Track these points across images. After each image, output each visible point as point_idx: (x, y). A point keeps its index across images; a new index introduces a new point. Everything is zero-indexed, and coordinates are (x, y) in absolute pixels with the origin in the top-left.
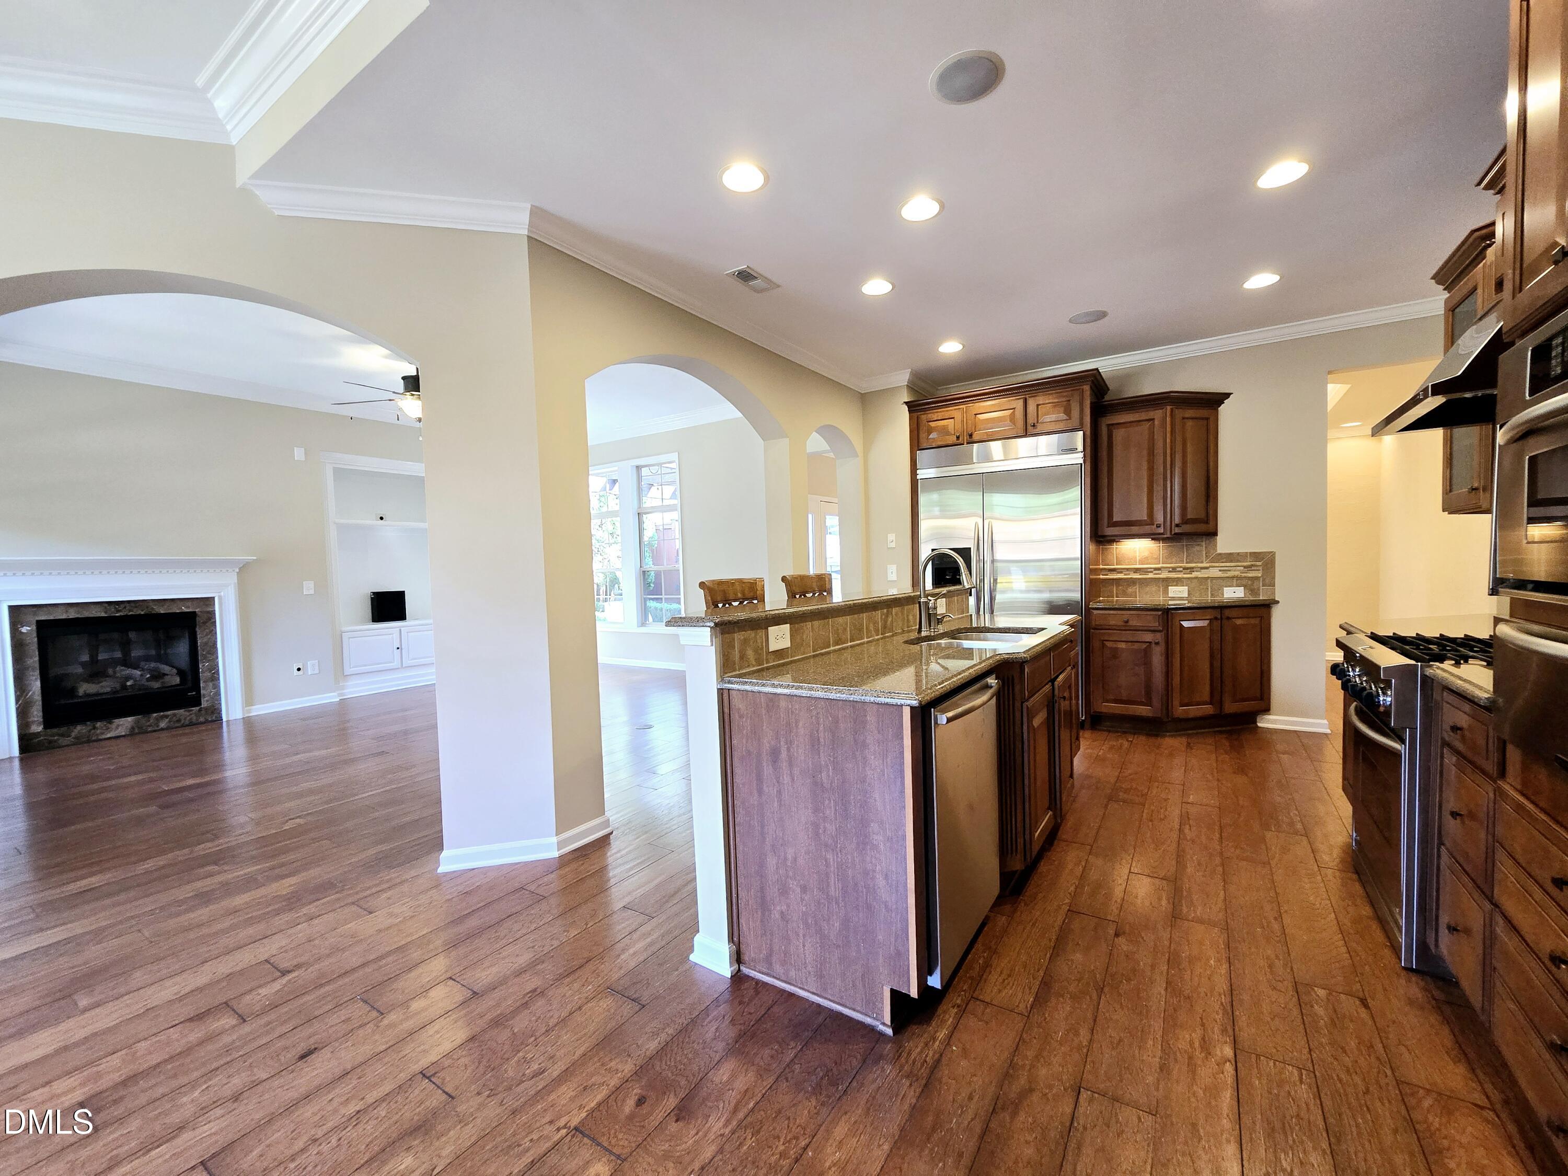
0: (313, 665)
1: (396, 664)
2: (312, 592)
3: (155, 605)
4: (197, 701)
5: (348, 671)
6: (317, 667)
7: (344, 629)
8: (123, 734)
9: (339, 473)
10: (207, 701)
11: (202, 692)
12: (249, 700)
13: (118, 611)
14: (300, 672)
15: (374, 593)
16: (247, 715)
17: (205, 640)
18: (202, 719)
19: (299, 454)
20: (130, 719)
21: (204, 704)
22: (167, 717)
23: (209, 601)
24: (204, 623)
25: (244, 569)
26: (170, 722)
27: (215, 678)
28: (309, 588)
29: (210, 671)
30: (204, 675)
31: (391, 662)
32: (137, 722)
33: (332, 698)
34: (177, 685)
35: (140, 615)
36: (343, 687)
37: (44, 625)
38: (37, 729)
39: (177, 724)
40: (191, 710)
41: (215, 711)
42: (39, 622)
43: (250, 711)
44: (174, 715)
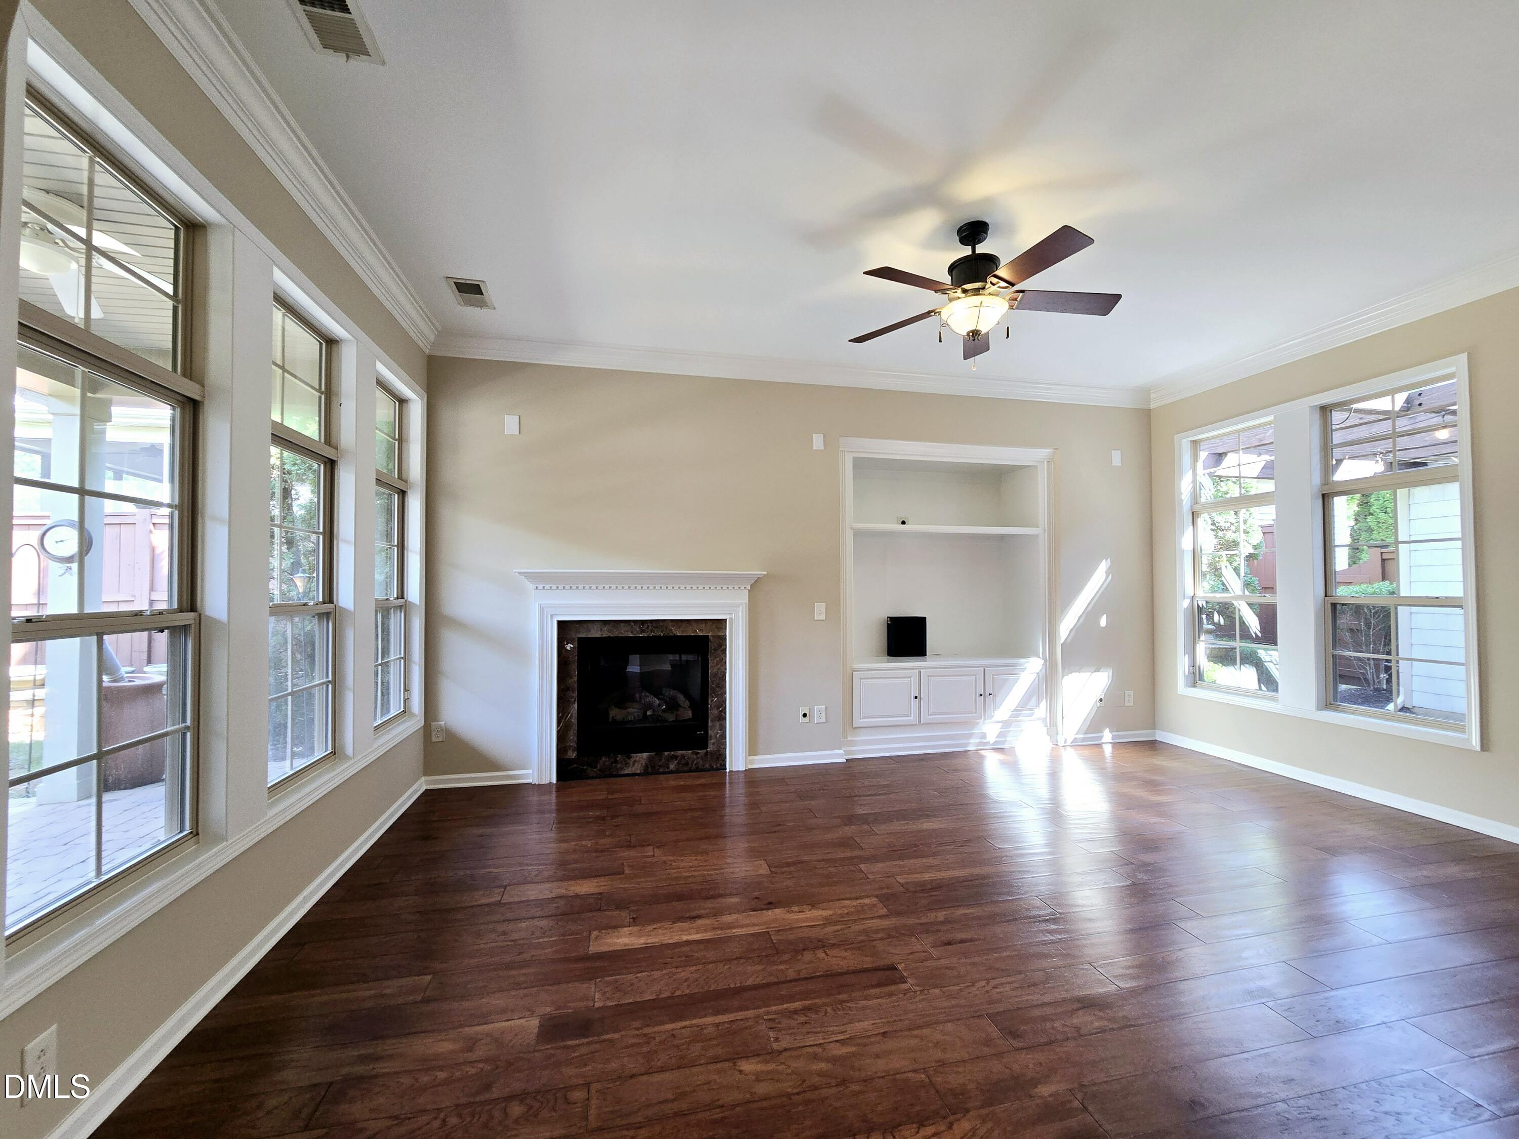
0: (820, 712)
1: (912, 719)
2: (823, 617)
3: (673, 626)
4: (703, 742)
5: (858, 722)
6: (824, 714)
7: (856, 666)
8: (638, 772)
9: (860, 465)
10: (713, 744)
11: (710, 732)
12: (753, 749)
13: (643, 631)
14: (806, 719)
15: (891, 619)
16: (749, 767)
17: (715, 670)
18: (707, 766)
19: (818, 442)
20: (645, 755)
21: (711, 748)
22: (676, 757)
23: (720, 624)
24: (715, 650)
25: (756, 585)
26: (678, 763)
27: (722, 717)
28: (820, 610)
29: (718, 708)
30: (713, 712)
31: (908, 716)
32: (650, 759)
33: (835, 756)
34: (689, 720)
35: (660, 636)
36: (851, 743)
37: (584, 643)
38: (572, 755)
39: (686, 768)
40: (698, 753)
41: (719, 757)
42: (580, 639)
43: (752, 762)
44: (683, 756)
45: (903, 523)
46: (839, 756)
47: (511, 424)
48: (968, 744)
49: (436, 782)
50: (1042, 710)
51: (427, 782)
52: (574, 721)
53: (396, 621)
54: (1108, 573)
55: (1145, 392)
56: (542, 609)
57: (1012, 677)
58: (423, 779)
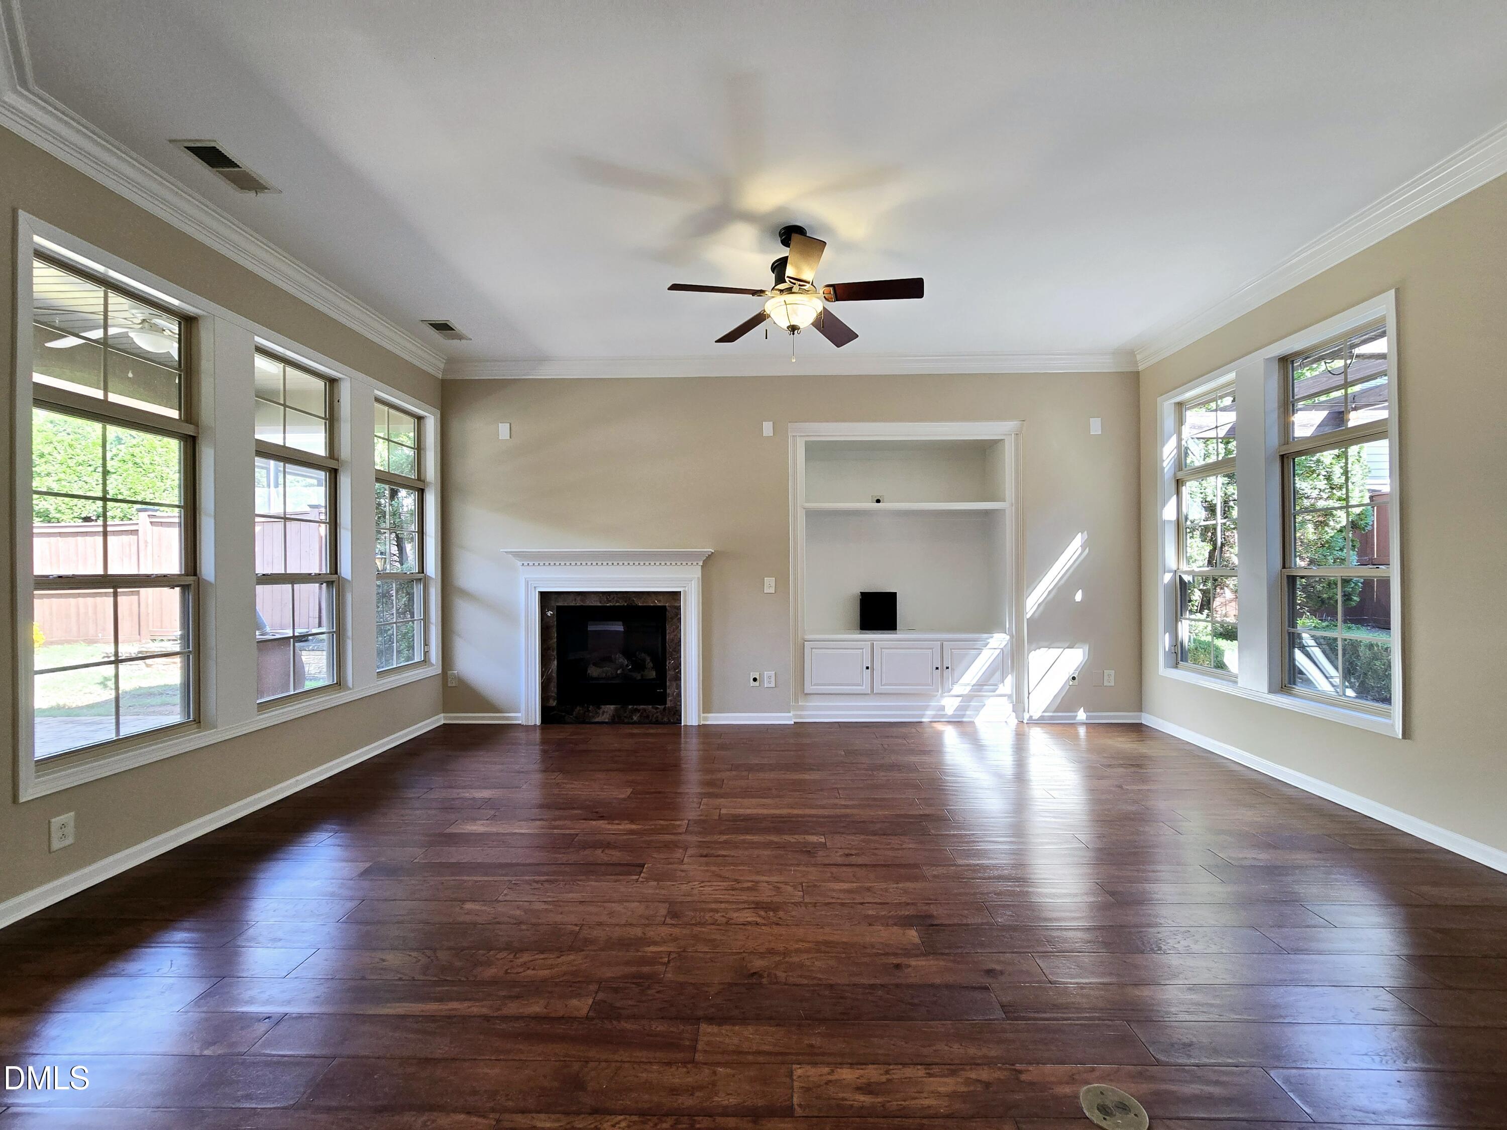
0: (770, 677)
1: (865, 688)
2: (771, 591)
3: (635, 597)
4: (662, 698)
5: (809, 688)
6: (773, 679)
7: (807, 637)
8: (607, 720)
9: (813, 447)
10: (671, 701)
11: (668, 691)
12: (707, 706)
13: (610, 601)
14: (757, 684)
15: (864, 594)
16: (702, 723)
17: (672, 637)
18: (666, 719)
19: (768, 428)
20: (612, 707)
21: (669, 704)
22: (639, 711)
23: (676, 595)
24: (672, 618)
25: (708, 561)
26: (640, 716)
27: (678, 678)
28: (770, 584)
29: (675, 670)
30: (670, 673)
31: (858, 685)
32: (616, 710)
33: (786, 718)
34: (653, 679)
35: (624, 606)
36: (803, 708)
37: (560, 610)
38: (553, 703)
39: (646, 720)
40: (658, 708)
41: (676, 713)
42: (558, 607)
43: (705, 719)
44: (645, 710)
45: (878, 501)
46: (789, 718)
47: (504, 430)
48: (922, 716)
49: (451, 718)
50: (1008, 686)
51: (445, 718)
52: (554, 675)
53: (418, 590)
54: (1083, 547)
55: (1129, 353)
56: (527, 583)
57: (974, 652)
58: (442, 715)
